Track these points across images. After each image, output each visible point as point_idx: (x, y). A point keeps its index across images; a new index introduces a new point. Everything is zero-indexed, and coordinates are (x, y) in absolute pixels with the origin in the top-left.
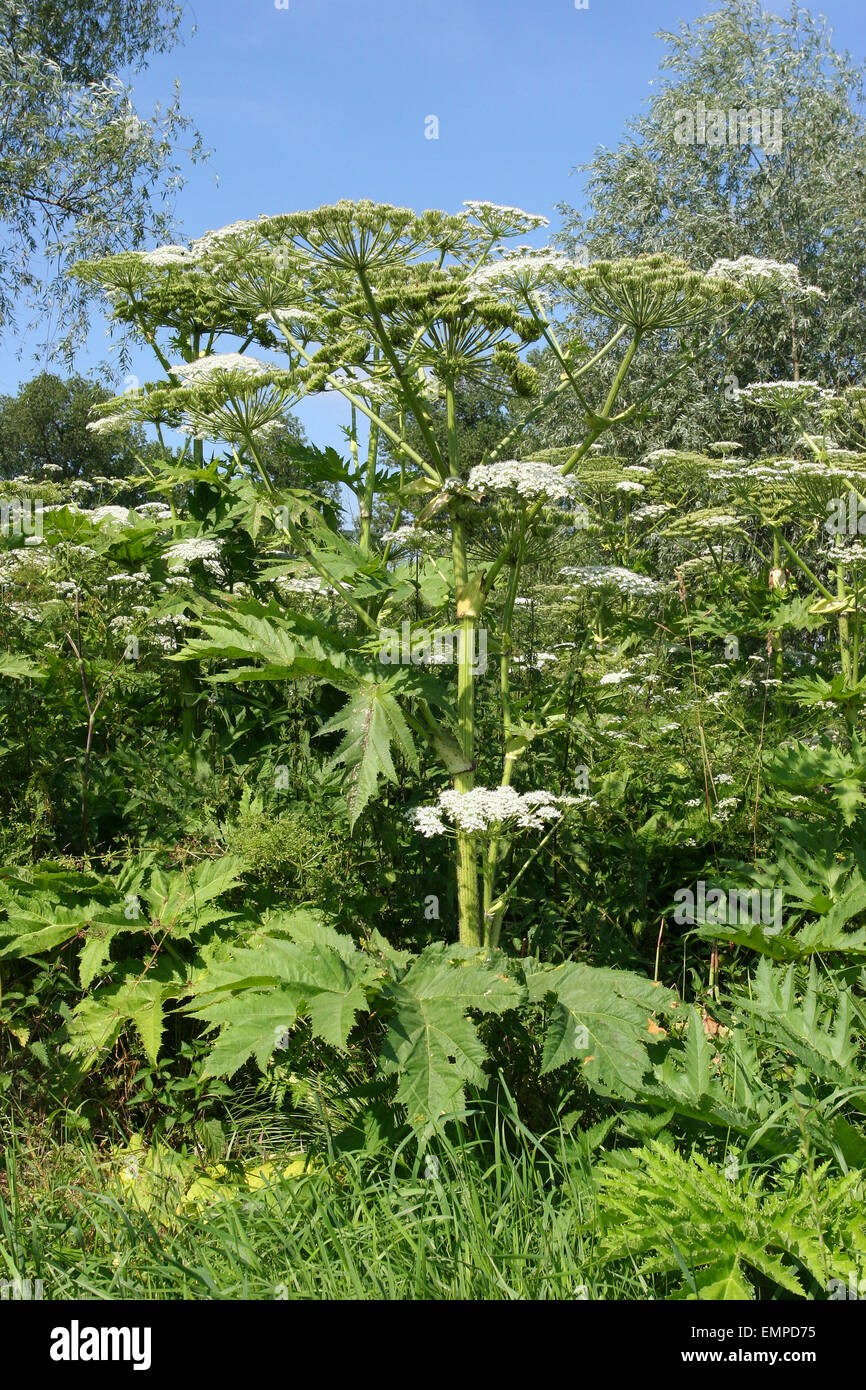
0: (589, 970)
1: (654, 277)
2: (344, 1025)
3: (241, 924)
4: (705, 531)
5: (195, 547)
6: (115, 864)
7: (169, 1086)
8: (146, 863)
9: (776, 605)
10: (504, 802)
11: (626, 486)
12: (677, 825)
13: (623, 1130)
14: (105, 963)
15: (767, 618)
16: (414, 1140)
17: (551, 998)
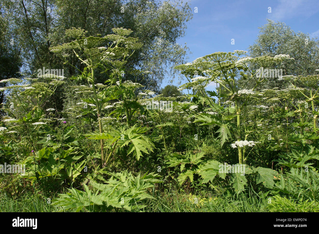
0: (263, 168)
1: (266, 59)
2: (224, 176)
3: (204, 163)
4: (274, 101)
5: (194, 107)
6: (185, 153)
7: (196, 185)
8: (189, 153)
9: (286, 113)
10: (246, 143)
11: (260, 95)
12: (273, 147)
13: (271, 193)
14: (184, 168)
15: (285, 115)
16: (236, 194)
17: (257, 172)
